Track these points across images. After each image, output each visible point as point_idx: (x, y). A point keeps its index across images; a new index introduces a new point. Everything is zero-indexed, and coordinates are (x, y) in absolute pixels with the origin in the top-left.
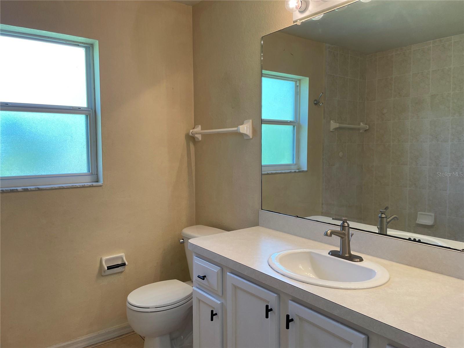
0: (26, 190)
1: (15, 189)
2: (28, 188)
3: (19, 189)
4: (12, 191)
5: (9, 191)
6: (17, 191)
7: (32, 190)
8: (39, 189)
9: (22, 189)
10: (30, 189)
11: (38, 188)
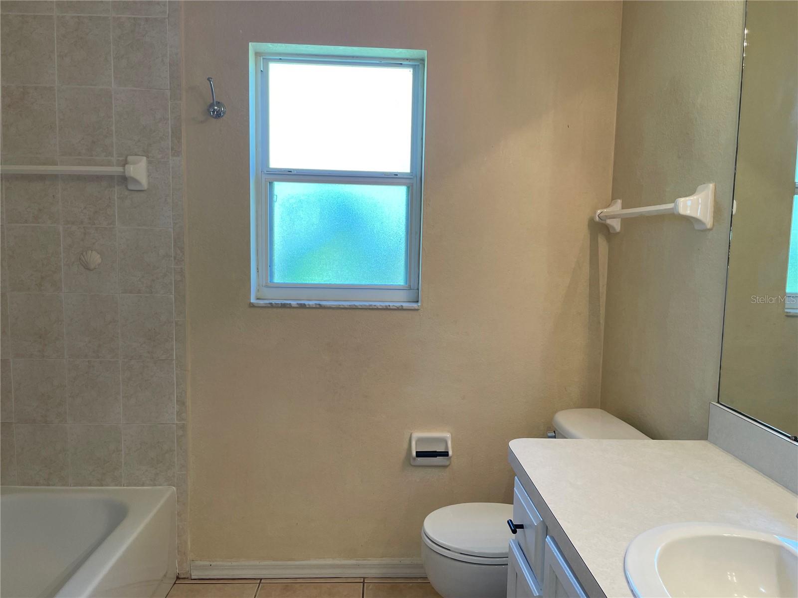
0: (302, 306)
1: (287, 304)
2: (307, 303)
3: (294, 303)
4: (284, 306)
5: (280, 305)
6: (289, 306)
7: (310, 308)
8: (321, 307)
9: (297, 304)
10: (309, 305)
11: (319, 304)
